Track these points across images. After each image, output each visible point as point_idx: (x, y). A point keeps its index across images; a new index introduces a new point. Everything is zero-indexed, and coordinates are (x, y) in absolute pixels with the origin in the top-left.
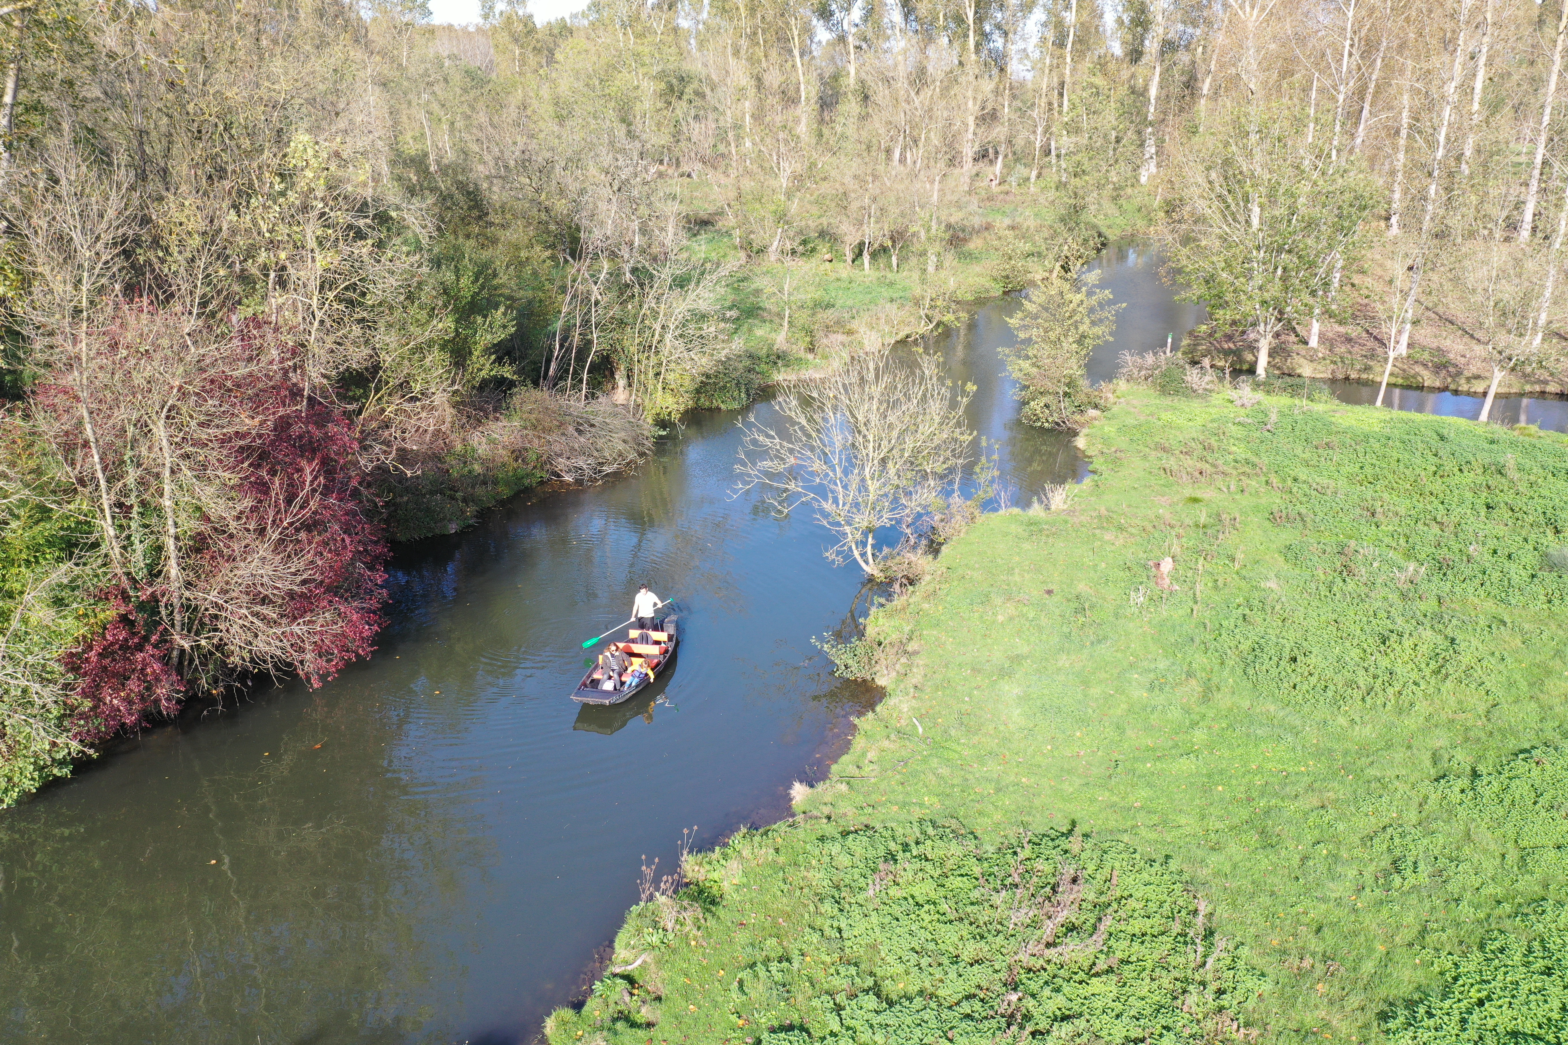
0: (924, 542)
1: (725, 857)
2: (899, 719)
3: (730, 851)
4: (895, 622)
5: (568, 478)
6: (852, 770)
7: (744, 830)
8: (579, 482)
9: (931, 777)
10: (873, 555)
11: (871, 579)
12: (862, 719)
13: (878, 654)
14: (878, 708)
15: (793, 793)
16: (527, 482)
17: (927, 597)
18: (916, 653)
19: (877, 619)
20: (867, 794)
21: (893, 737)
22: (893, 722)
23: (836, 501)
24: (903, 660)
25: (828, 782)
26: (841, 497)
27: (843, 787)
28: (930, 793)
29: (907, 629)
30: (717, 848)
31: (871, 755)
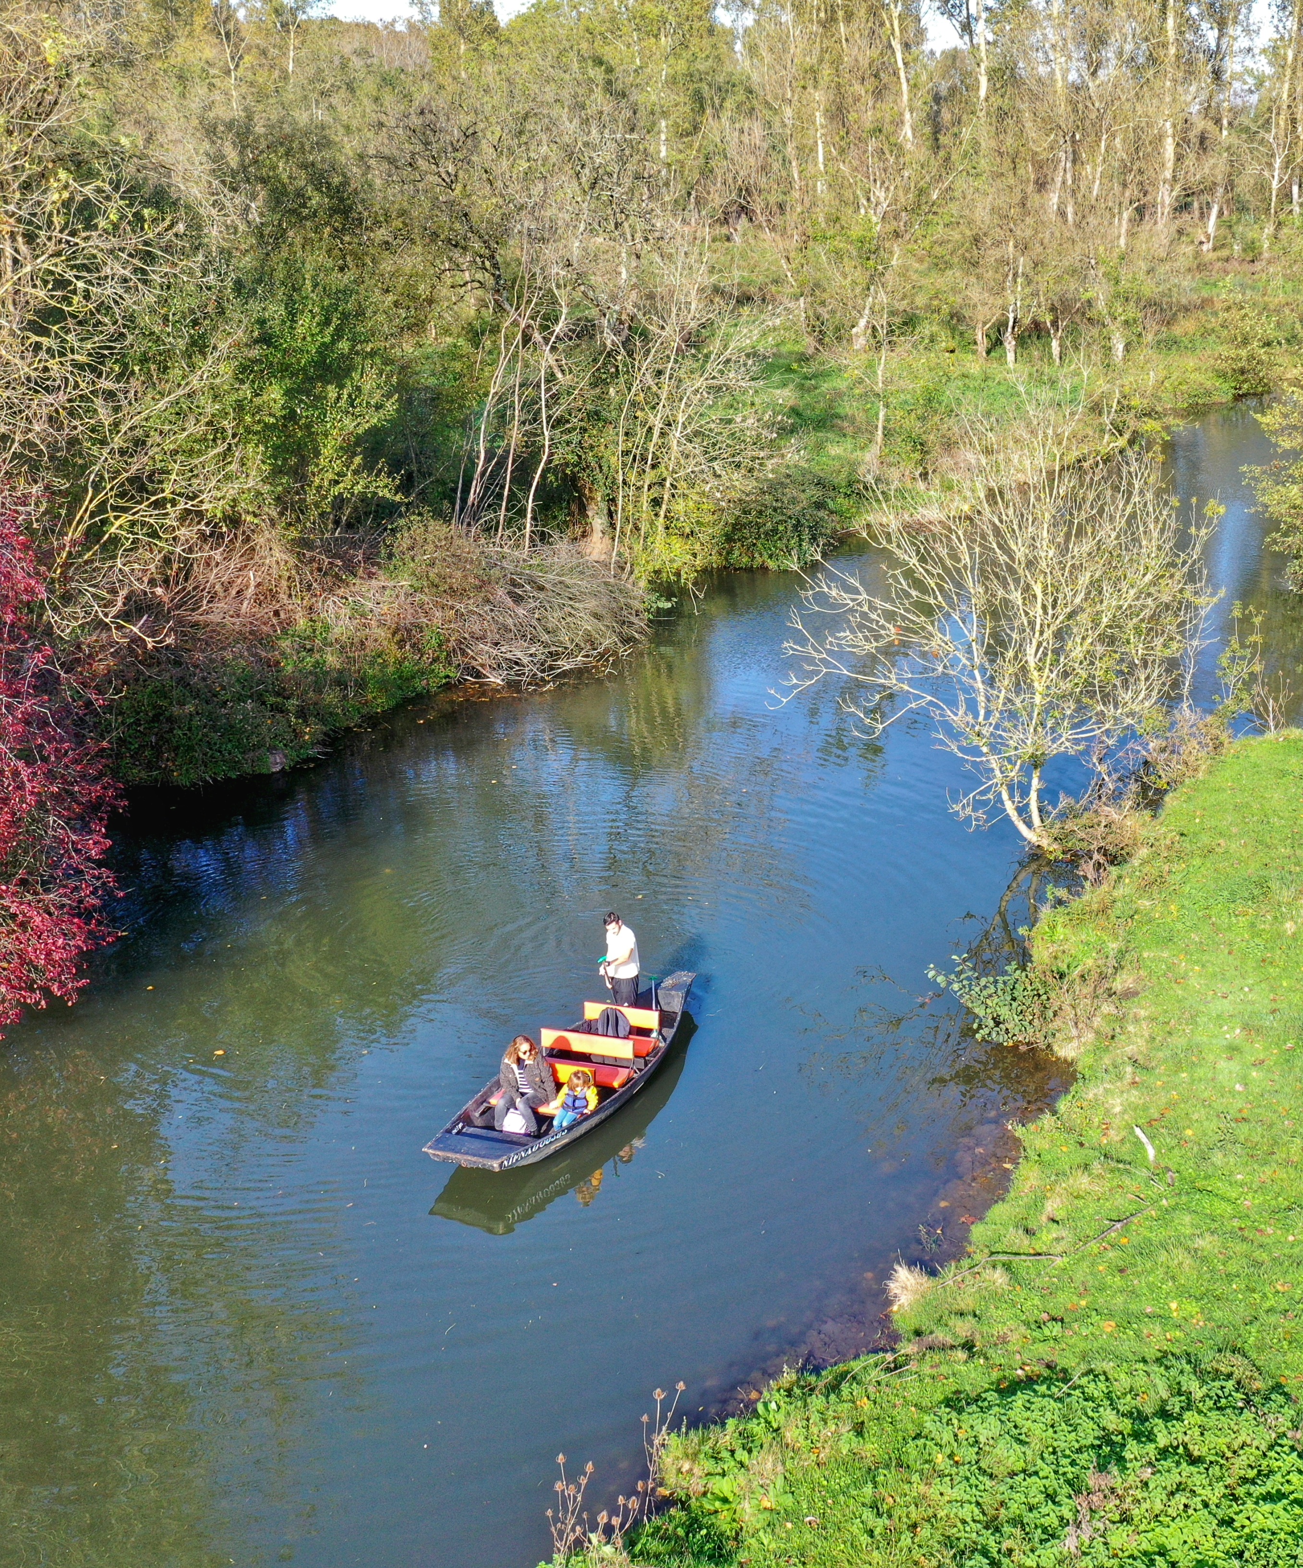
0: (1134, 787)
1: (748, 1442)
2: (1106, 1127)
3: (756, 1427)
4: (1090, 933)
5: (495, 679)
6: (1016, 1239)
7: (788, 1376)
8: (513, 685)
9: (1180, 1255)
10: (1040, 810)
11: (1036, 855)
12: (1031, 1127)
13: (1059, 998)
14: (1062, 1105)
15: (894, 1287)
16: (420, 684)
17: (1148, 886)
18: (1129, 995)
19: (1053, 928)
20: (1049, 1292)
21: (1097, 1168)
22: (1093, 1136)
23: (972, 707)
24: (1107, 1008)
25: (965, 1263)
26: (981, 699)
27: (999, 1277)
28: (1184, 1293)
29: (1113, 946)
30: (731, 1423)
31: (1053, 1206)
